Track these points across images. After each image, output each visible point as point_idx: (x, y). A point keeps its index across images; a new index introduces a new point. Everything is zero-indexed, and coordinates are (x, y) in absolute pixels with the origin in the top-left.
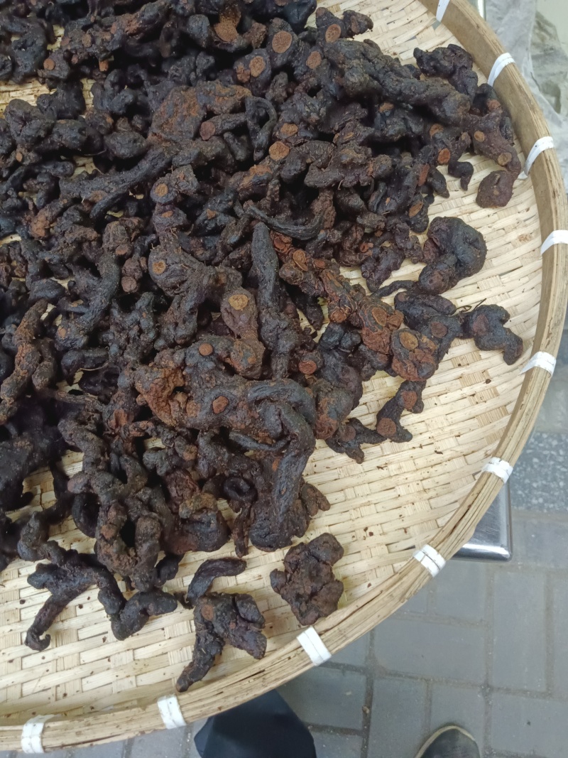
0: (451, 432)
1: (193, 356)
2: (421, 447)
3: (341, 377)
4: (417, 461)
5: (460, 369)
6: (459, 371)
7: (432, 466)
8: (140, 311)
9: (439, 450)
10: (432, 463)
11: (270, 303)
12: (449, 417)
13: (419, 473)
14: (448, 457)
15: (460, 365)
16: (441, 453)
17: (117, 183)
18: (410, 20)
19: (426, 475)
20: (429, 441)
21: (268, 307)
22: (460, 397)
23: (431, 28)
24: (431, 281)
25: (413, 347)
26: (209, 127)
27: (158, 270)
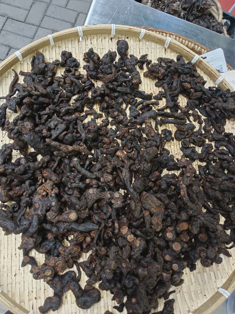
0: (21, 281)
1: (52, 199)
2: (19, 270)
3: (45, 247)
4: (15, 267)
5: (44, 289)
6: (43, 289)
7: (11, 272)
8: (78, 184)
9: (16, 275)
10: (12, 272)
11: (70, 227)
12: (27, 282)
13: (10, 267)
14: (13, 278)
15: (45, 290)
16: (15, 276)
17: (127, 180)
18: (194, 301)
19: (9, 269)
20: (20, 273)
21: (69, 226)
22: (33, 287)
23: (188, 309)
24: (71, 285)
25: (46, 274)
26: (147, 213)
27: (91, 191)
